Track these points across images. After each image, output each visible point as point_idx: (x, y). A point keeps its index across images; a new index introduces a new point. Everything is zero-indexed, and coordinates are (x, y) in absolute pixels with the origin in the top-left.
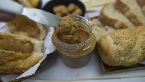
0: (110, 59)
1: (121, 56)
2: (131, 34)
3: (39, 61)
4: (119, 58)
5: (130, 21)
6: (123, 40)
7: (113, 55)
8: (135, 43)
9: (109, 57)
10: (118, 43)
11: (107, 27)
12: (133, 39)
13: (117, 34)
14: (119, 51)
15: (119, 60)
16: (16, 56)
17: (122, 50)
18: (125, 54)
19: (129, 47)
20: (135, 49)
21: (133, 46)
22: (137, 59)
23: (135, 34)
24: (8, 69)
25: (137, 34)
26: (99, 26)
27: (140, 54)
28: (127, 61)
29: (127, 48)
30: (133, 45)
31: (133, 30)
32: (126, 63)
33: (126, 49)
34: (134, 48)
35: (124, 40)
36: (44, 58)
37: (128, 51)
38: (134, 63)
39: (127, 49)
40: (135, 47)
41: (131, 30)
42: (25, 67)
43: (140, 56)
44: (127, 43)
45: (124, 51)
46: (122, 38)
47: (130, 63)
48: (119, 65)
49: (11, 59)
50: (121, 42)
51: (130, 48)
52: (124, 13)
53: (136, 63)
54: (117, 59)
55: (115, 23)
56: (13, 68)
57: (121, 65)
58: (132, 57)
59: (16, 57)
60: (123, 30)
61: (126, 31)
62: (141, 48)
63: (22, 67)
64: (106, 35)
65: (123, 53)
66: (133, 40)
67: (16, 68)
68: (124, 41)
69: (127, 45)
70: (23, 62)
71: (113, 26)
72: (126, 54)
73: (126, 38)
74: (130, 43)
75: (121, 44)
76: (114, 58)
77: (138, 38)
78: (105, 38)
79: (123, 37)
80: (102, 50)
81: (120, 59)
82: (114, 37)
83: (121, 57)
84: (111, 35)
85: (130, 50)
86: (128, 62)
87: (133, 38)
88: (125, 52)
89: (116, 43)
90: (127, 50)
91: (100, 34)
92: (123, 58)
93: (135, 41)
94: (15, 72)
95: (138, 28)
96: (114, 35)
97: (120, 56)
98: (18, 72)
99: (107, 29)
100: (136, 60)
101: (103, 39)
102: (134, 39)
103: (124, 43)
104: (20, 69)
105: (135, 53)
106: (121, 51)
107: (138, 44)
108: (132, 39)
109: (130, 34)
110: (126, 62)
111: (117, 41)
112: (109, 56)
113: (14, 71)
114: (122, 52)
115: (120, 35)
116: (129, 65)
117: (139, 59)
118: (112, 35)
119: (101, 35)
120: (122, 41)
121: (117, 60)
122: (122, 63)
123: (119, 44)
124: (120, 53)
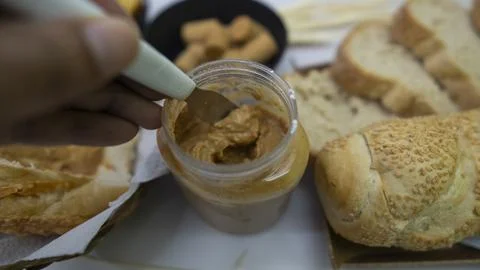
0: (355, 221)
1: (396, 217)
2: (441, 141)
3: (110, 204)
4: (388, 221)
5: (442, 87)
6: (408, 160)
7: (367, 211)
8: (451, 174)
9: (352, 215)
10: (389, 169)
11: (356, 102)
12: (446, 158)
13: (386, 134)
14: (390, 197)
15: (388, 230)
16: (38, 182)
17: (399, 194)
18: (412, 212)
19: (429, 186)
20: (449, 195)
21: (442, 186)
22: (457, 232)
23: (456, 139)
24: (7, 220)
25: (463, 142)
26: (328, 98)
27: (470, 216)
28: (418, 235)
29: (421, 190)
30: (443, 182)
31: (449, 124)
32: (415, 240)
33: (414, 193)
34: (445, 194)
35: (412, 161)
36: (127, 196)
37: (423, 201)
38: (443, 246)
39: (419, 193)
40: (453, 188)
41: (440, 124)
42: (62, 217)
43: (467, 223)
44: (422, 172)
45: (408, 199)
46: (405, 151)
47: (429, 242)
48: (387, 245)
49: (19, 191)
50: (399, 168)
51: (433, 190)
52: (420, 60)
53: (450, 246)
54: (382, 226)
55: (385, 92)
56: (22, 220)
57: (396, 245)
58: (436, 224)
59: (35, 185)
60: (410, 122)
61: (421, 127)
62: (475, 192)
63: (54, 217)
64: (348, 137)
65: (404, 208)
66: (445, 163)
67: (34, 221)
68: (412, 166)
69: (421, 180)
70: (57, 201)
71: (378, 101)
72: (416, 212)
73: (417, 152)
74: (433, 174)
75: (399, 172)
76: (370, 222)
77: (463, 155)
78: (342, 146)
79: (409, 149)
80: (330, 186)
81: (392, 227)
82: (375, 146)
83: (396, 222)
84: (364, 137)
85: (430, 198)
86: (420, 240)
87: (446, 155)
88: (410, 202)
89: (381, 169)
90: (418, 198)
91: (330, 126)
92: (401, 225)
93: (450, 169)
94: (28, 232)
95: (467, 119)
96: (375, 136)
97: (391, 217)
98: (41, 232)
99: (355, 111)
100: (451, 236)
101: (337, 149)
102: (449, 161)
103: (411, 171)
104: (46, 223)
105: (450, 208)
106: (399, 198)
107: (463, 176)
108: (441, 159)
109: (436, 140)
110: (413, 238)
111: (384, 160)
112: (353, 212)
113: (27, 228)
114: (399, 204)
115: (397, 140)
116: (424, 249)
117: (464, 232)
118: (368, 136)
119: (333, 131)
120: (402, 163)
121: (378, 227)
122: (398, 240)
123: (390, 175)
124: (394, 206)
